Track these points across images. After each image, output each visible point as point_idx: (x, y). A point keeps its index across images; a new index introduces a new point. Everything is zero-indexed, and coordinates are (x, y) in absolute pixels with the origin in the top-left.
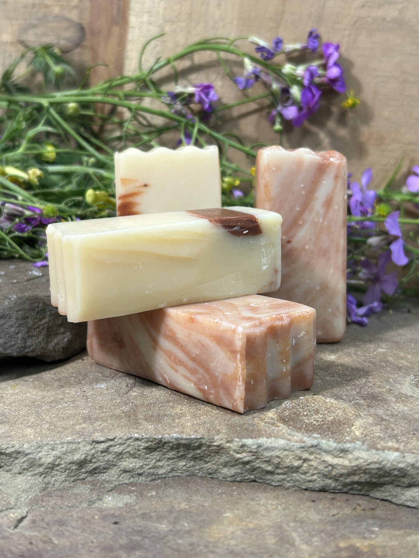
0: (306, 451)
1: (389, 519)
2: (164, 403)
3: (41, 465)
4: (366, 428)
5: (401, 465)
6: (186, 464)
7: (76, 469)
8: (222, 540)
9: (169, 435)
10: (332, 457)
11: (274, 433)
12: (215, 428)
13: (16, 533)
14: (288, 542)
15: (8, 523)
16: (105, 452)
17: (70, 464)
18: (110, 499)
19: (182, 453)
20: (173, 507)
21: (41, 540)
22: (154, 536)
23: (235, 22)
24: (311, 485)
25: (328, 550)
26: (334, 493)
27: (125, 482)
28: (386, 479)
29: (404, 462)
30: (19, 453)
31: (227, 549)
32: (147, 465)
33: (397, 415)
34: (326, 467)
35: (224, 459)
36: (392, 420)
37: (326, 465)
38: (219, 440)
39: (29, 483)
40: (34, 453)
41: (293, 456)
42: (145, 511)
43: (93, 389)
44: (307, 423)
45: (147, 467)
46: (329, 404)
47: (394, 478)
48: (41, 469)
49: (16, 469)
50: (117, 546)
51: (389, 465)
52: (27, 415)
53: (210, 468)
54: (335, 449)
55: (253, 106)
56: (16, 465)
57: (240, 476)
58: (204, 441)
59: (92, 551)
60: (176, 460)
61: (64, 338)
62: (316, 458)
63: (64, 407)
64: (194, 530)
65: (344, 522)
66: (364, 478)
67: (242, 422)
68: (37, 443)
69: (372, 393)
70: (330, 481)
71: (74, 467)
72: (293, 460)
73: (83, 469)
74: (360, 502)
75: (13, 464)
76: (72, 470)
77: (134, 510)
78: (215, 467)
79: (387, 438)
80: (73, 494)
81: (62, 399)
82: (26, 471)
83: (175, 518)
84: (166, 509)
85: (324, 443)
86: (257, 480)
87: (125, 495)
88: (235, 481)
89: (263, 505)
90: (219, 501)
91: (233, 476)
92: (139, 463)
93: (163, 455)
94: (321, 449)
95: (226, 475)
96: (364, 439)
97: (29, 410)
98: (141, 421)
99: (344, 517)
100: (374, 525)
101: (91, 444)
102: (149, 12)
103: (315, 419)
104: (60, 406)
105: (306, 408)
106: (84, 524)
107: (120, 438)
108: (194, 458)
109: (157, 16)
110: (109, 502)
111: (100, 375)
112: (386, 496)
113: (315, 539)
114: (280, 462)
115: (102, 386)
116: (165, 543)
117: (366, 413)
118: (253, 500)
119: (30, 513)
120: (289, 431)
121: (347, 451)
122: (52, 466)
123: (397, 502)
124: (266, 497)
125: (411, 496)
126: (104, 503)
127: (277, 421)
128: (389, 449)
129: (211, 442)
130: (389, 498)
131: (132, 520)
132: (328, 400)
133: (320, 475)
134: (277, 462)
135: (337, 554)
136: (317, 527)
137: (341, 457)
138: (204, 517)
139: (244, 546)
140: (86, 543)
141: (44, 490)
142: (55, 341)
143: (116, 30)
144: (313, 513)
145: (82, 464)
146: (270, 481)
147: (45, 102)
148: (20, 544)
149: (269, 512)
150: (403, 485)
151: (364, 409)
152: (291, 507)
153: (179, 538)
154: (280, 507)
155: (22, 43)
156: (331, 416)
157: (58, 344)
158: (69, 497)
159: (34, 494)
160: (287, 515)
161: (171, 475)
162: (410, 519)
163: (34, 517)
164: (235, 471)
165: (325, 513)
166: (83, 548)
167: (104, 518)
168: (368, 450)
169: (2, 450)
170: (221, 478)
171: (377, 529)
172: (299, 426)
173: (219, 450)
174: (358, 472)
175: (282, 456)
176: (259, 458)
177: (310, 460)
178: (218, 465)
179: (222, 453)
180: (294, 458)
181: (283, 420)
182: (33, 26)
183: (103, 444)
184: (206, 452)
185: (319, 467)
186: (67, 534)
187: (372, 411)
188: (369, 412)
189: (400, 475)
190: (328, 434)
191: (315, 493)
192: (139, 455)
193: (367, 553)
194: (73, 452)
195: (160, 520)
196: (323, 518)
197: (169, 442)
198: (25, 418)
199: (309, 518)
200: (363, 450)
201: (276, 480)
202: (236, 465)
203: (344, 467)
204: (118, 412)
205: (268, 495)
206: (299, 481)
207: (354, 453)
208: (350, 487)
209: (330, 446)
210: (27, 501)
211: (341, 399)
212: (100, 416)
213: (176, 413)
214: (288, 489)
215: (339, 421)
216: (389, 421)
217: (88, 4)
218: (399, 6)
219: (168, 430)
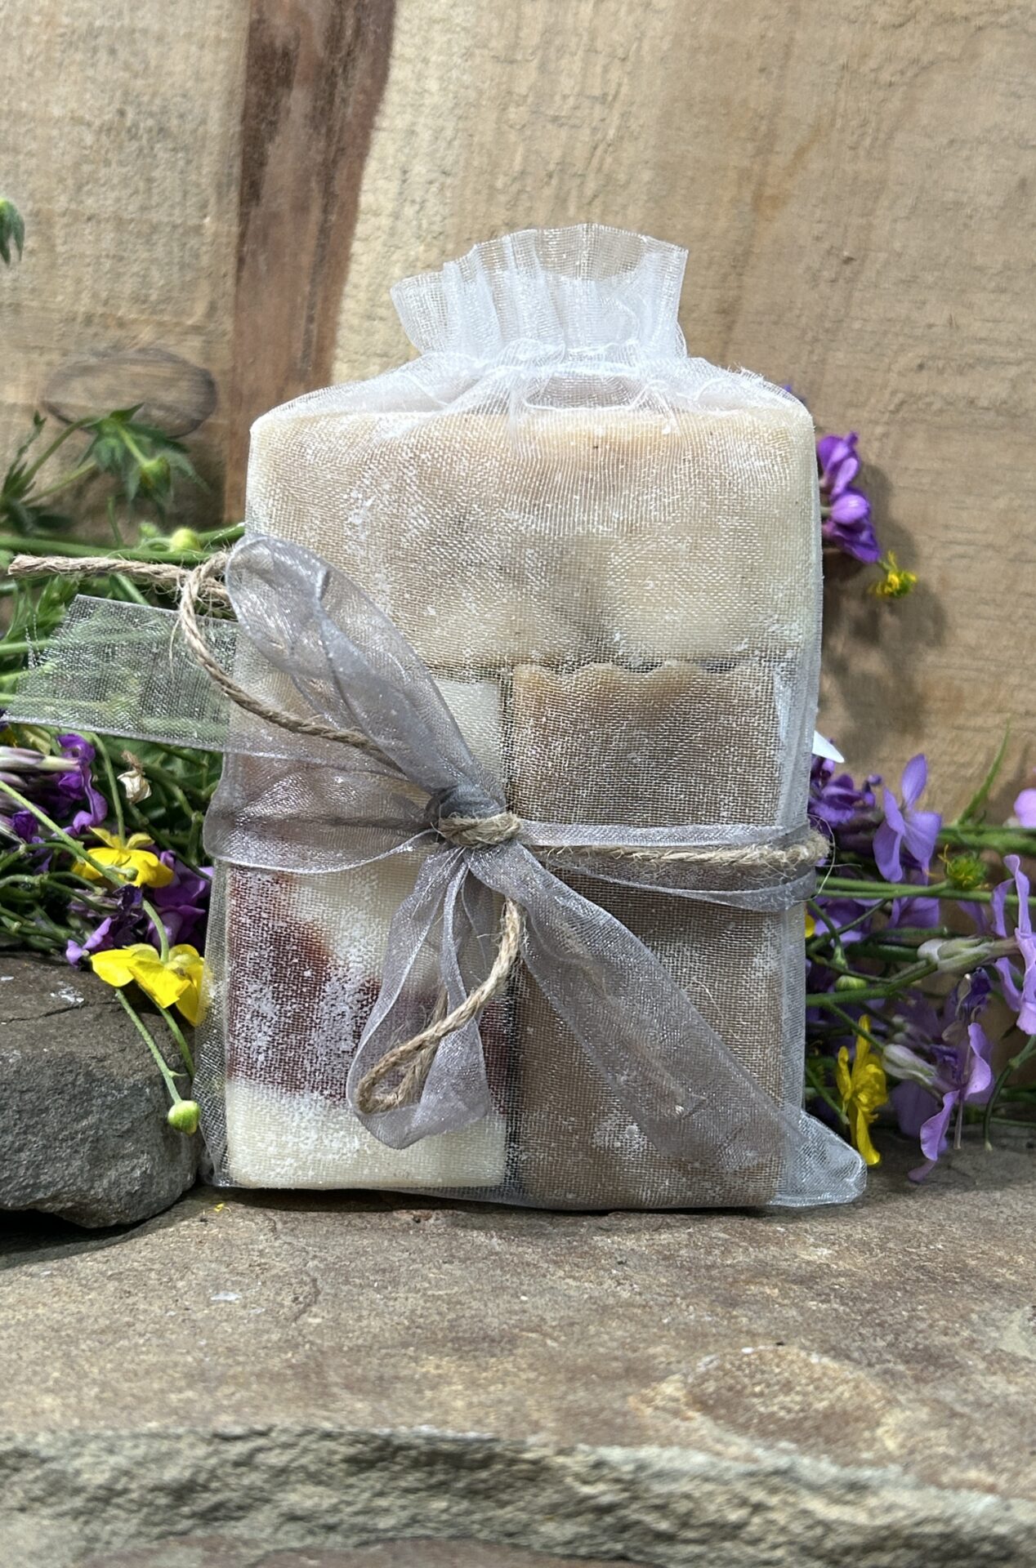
0: (761, 1483)
2: (393, 1347)
3: (77, 1491)
4: (911, 1434)
5: (1001, 1530)
6: (449, 1507)
7: (168, 1506)
9: (411, 1426)
10: (825, 1501)
11: (678, 1436)
12: (526, 1416)
16: (244, 1464)
17: (152, 1491)
19: (441, 1477)
27: (291, 1545)
29: (1007, 1521)
30: (22, 1455)
32: (349, 1504)
33: (990, 1405)
34: (810, 1527)
35: (549, 1496)
36: (977, 1415)
37: (810, 1522)
38: (538, 1446)
39: (46, 1535)
40: (61, 1458)
41: (728, 1496)
43: (209, 1305)
44: (761, 1414)
45: (349, 1509)
46: (818, 1369)
47: (981, 1562)
48: (78, 1502)
49: (14, 1497)
51: (969, 1528)
52: (41, 1361)
53: (510, 1521)
54: (835, 1481)
56: (16, 1489)
57: (587, 1541)
58: (498, 1449)
60: (423, 1494)
61: (133, 1169)
62: (785, 1503)
63: (136, 1345)
66: (904, 1559)
67: (595, 1405)
68: (71, 1432)
69: (927, 1348)
71: (163, 1500)
72: (726, 1507)
73: (185, 1505)
75: (7, 1482)
76: (158, 1507)
78: (524, 1516)
79: (966, 1461)
81: (129, 1325)
82: (37, 1505)
85: (806, 1465)
86: (631, 1555)
88: (572, 1555)
91: (570, 1542)
92: (330, 1497)
93: (390, 1479)
94: (797, 1480)
95: (553, 1539)
96: (909, 1459)
97: (45, 1349)
98: (335, 1389)
101: (210, 1443)
103: (782, 1405)
104: (124, 1343)
107: (285, 1431)
111: (224, 1269)
114: (691, 1511)
115: (232, 1297)
117: (912, 1395)
120: (717, 1432)
121: (865, 1487)
122: (107, 1496)
127: (687, 1404)
128: (972, 1486)
129: (516, 1451)
132: (814, 1359)
133: (792, 1548)
134: (684, 1510)
137: (847, 1503)
141: (84, 1554)
142: (113, 1174)
145: (182, 1492)
146: (663, 1559)
151: (906, 1386)
155: (54, 410)
156: (822, 1400)
157: (116, 1183)
161: (408, 1533)
164: (575, 1528)
168: (918, 1486)
170: (537, 1547)
172: (741, 1420)
173: (538, 1473)
174: (891, 1543)
175: (697, 1494)
176: (638, 1498)
177: (768, 1509)
178: (532, 1512)
179: (544, 1481)
180: (729, 1501)
181: (701, 1403)
182: (86, 370)
183: (239, 1444)
184: (503, 1477)
185: (791, 1527)
187: (927, 1391)
188: (918, 1392)
189: (997, 1555)
190: (816, 1443)
192: (331, 1477)
194: (161, 1459)
197: (409, 1447)
198: (38, 1368)
200: (905, 1486)
201: (680, 1557)
202: (579, 1514)
203: (856, 1529)
204: (275, 1364)
207: (883, 1493)
209: (821, 1474)
211: (848, 1358)
212: (231, 1372)
213: (425, 1375)
215: (845, 1412)
216: (970, 1419)
217: (228, 324)
218: (1013, 371)
219: (408, 1417)
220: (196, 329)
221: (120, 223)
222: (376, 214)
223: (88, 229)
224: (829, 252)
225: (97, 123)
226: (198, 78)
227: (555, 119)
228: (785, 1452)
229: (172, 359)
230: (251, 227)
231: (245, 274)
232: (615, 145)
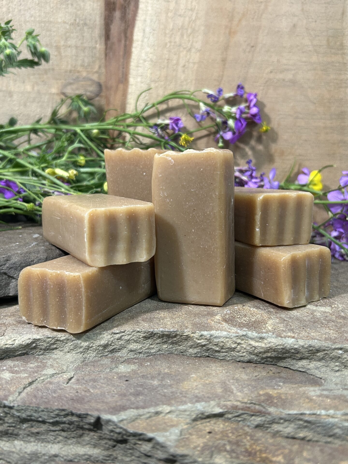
0: (239, 338)
1: (289, 378)
3: (81, 347)
4: (274, 325)
5: (296, 347)
6: (167, 347)
7: (102, 350)
8: (190, 390)
9: (158, 329)
10: (255, 342)
11: (220, 328)
12: (184, 325)
13: (68, 386)
14: (229, 391)
15: (63, 381)
16: (119, 339)
17: (98, 346)
18: (123, 367)
19: (165, 340)
20: (161, 371)
21: (83, 390)
22: (150, 388)
23: (194, 82)
24: (242, 359)
25: (253, 395)
26: (256, 363)
27: (131, 357)
28: (287, 355)
29: (297, 344)
30: (68, 340)
31: (194, 395)
32: (144, 347)
33: (293, 318)
34: (251, 348)
35: (190, 343)
36: (290, 320)
37: (251, 347)
38: (187, 332)
39: (74, 358)
40: (77, 340)
41: (232, 342)
42: (144, 374)
44: (239, 322)
45: (144, 349)
46: (253, 311)
47: (292, 354)
48: (81, 350)
49: (66, 349)
50: (129, 393)
51: (288, 346)
53: (182, 349)
54: (257, 337)
55: (205, 132)
56: (66, 347)
57: (200, 353)
58: (178, 333)
59: (114, 396)
60: (161, 344)
62: (245, 342)
64: (173, 385)
65: (262, 380)
66: (274, 354)
67: (200, 322)
70: (254, 356)
71: (101, 349)
72: (232, 344)
73: (106, 349)
74: (272, 369)
75: (65, 346)
76: (100, 350)
77: (138, 373)
78: (185, 348)
79: (287, 331)
80: (101, 364)
82: (72, 351)
83: (162, 377)
84: (156, 373)
85: (250, 334)
86: (210, 356)
87: (132, 364)
88: (197, 356)
89: (214, 370)
90: (188, 368)
91: (196, 354)
92: (139, 346)
93: (153, 341)
94: (248, 337)
95: (192, 353)
96: (274, 331)
98: (140, 321)
99: (262, 377)
100: (280, 381)
101: (111, 335)
102: (141, 76)
103: (244, 320)
105: (238, 313)
106: (108, 381)
107: (128, 331)
108: (172, 343)
109: (146, 78)
110: (122, 369)
112: (287, 365)
113: (246, 389)
114: (223, 345)
116: (156, 392)
117: (275, 316)
118: (208, 367)
119: (75, 375)
120: (229, 327)
121: (264, 338)
123: (294, 369)
124: (216, 366)
125: (302, 365)
126: (119, 369)
127: (222, 321)
128: (289, 337)
129: (182, 333)
130: (289, 366)
131: (136, 379)
132: (252, 309)
133: (247, 353)
134: (222, 345)
135: (258, 398)
136: (246, 382)
137: (260, 342)
138: (179, 377)
139: (203, 393)
140: (110, 392)
141: (83, 362)
143: (121, 86)
144: (244, 375)
145: (105, 346)
146: (218, 357)
147: (78, 130)
148: (70, 393)
149: (217, 374)
150: (297, 358)
151: (273, 314)
152: (231, 371)
153: (165, 389)
154: (224, 372)
155: (64, 94)
156: (254, 318)
158: (99, 366)
159: (77, 364)
160: (228, 376)
162: (301, 378)
163: (78, 378)
164: (197, 350)
165: (251, 375)
166: (108, 395)
167: (120, 378)
168: (276, 338)
169: (58, 338)
170: (188, 355)
171: (282, 384)
172: (235, 324)
173: (188, 338)
174: (270, 351)
175: (225, 342)
176: (211, 343)
177: (241, 344)
178: (187, 347)
179: (189, 340)
180: (232, 343)
181: (225, 320)
182: (70, 84)
183: (118, 335)
184: (180, 339)
185: (247, 348)
186: (98, 387)
187: (278, 315)
188: (276, 316)
189: (295, 352)
190: (252, 328)
191: (245, 363)
192: (140, 341)
193: (276, 397)
195: (153, 379)
196: (250, 378)
197: (158, 334)
199: (241, 378)
200: (273, 338)
201: (221, 356)
202: (198, 347)
203: (262, 348)
205: (217, 365)
206: (235, 356)
207: (268, 339)
208: (265, 360)
209: (253, 336)
210: (73, 368)
211: (260, 308)
213: (161, 317)
214: (228, 361)
215: (259, 321)
216: (288, 321)
217: (103, 70)
218: (293, 72)
219: (157, 327)
220: (97, 72)
221: (77, 47)
222: (138, 41)
223: (69, 49)
224: (248, 45)
225: (70, 23)
226: (93, 10)
227: (180, 15)
228: (245, 330)
229: (91, 80)
230: (108, 46)
231: (107, 58)
232: (195, 21)
